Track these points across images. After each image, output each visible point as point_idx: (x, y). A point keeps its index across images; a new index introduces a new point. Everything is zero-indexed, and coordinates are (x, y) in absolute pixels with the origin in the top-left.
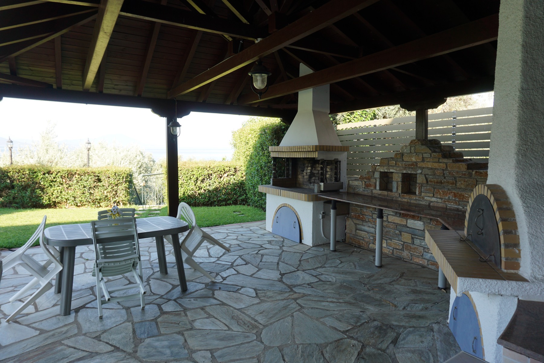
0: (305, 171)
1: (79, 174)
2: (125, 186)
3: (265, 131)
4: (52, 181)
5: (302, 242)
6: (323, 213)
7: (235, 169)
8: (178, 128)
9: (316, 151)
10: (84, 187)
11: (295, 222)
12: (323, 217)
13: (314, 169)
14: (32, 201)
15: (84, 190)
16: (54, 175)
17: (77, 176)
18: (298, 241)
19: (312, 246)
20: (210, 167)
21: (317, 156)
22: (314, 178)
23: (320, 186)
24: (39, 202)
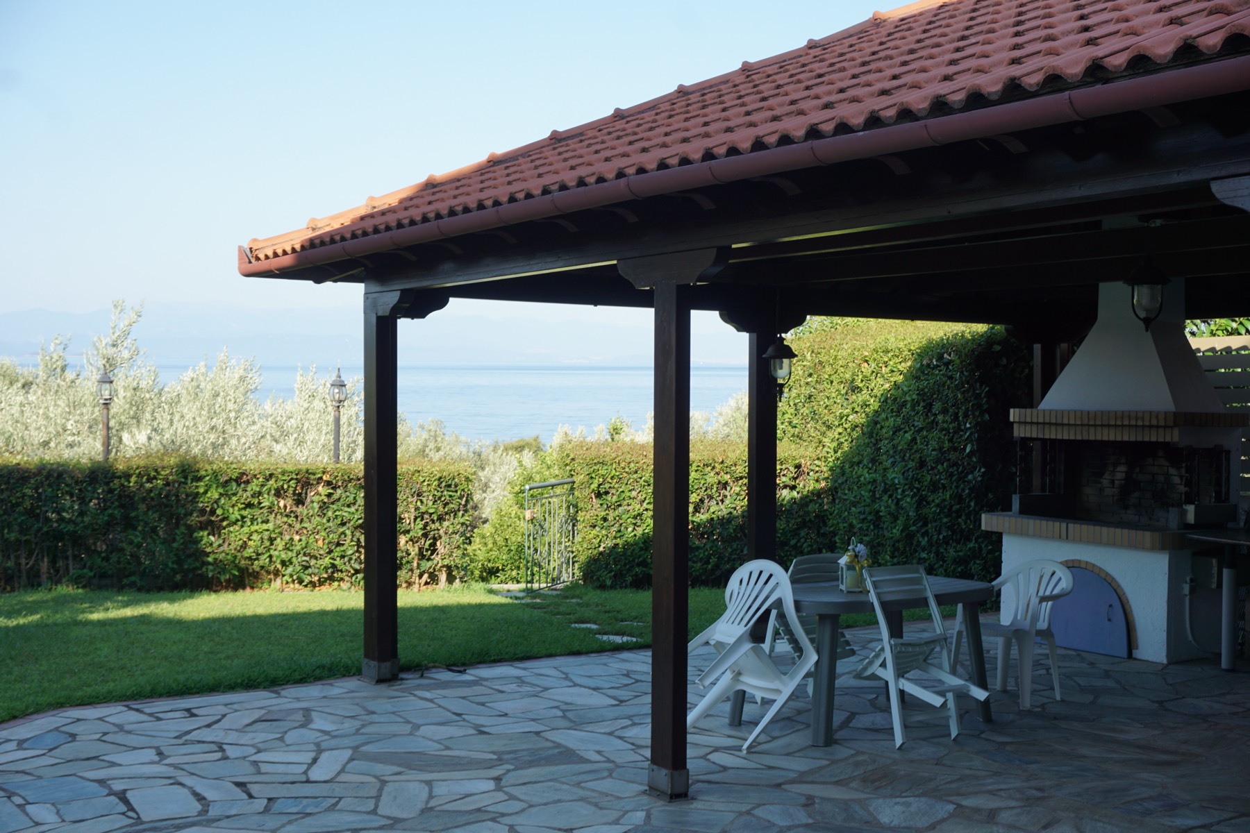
0: (1106, 476)
1: (329, 483)
2: (462, 520)
3: (940, 357)
4: (249, 505)
5: (1134, 656)
6: (1191, 580)
7: (798, 466)
8: (786, 361)
9: (1176, 425)
10: (343, 524)
11: (1111, 606)
12: (1192, 591)
13: (1137, 470)
14: (186, 567)
15: (343, 533)
16: (254, 486)
17: (321, 489)
18: (1124, 653)
19: (1165, 661)
20: (722, 462)
21: (1176, 439)
22: (1136, 494)
23: (1183, 514)
24: (204, 569)
